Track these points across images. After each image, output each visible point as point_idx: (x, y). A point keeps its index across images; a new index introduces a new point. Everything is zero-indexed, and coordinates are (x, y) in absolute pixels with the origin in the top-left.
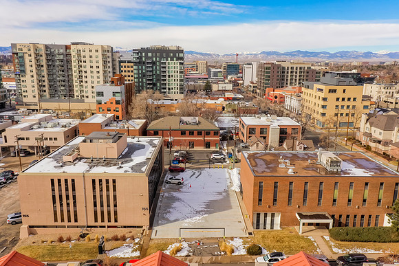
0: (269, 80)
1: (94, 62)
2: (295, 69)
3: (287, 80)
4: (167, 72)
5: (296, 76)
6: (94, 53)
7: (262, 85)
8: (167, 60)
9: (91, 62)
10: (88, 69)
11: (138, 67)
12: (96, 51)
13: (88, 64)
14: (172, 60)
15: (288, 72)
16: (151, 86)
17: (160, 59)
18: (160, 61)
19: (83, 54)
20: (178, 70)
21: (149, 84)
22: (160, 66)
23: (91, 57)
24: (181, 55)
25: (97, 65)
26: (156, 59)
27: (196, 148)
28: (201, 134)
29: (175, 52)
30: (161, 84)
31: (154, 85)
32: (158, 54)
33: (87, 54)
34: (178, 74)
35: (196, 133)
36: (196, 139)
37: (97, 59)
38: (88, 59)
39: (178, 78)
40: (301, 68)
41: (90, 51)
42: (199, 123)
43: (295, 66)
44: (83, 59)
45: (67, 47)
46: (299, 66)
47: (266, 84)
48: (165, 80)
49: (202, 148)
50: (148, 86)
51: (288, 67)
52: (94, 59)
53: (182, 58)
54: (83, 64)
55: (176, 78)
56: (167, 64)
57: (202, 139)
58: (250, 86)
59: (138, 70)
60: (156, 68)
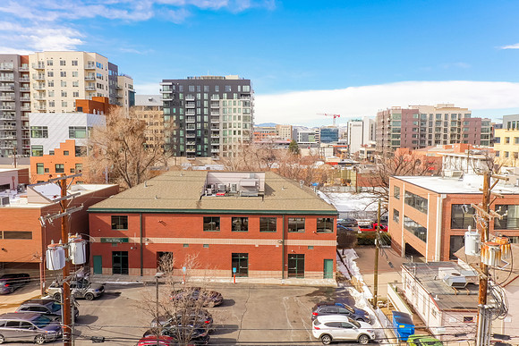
0: (398, 136)
1: (70, 84)
2: (443, 118)
3: (430, 136)
4: (221, 118)
5: (445, 130)
6: (69, 68)
7: (386, 145)
8: (221, 98)
9: (63, 84)
10: (58, 98)
11: (171, 111)
12: (75, 63)
13: (58, 89)
14: (230, 97)
15: (431, 123)
16: (193, 143)
17: (209, 98)
18: (209, 100)
19: (47, 69)
20: (242, 115)
21: (189, 139)
22: (209, 108)
23: (63, 74)
24: (246, 89)
25: (75, 90)
26: (202, 96)
27: (255, 278)
28: (273, 228)
29: (234, 83)
30: (210, 140)
31: (199, 141)
32: (206, 88)
33: (57, 68)
34: (241, 121)
35: (254, 223)
36: (257, 242)
37: (75, 79)
38: (57, 78)
39: (241, 129)
40: (453, 116)
41: (63, 63)
42: (268, 191)
43: (443, 113)
44: (48, 79)
45: (23, 60)
46: (450, 112)
47: (394, 143)
48: (218, 132)
49: (274, 278)
50: (188, 144)
51: (431, 115)
52: (69, 79)
53: (247, 95)
54: (47, 88)
55: (237, 129)
56: (221, 104)
57: (276, 243)
58: (362, 152)
59: (171, 114)
60: (202, 112)
